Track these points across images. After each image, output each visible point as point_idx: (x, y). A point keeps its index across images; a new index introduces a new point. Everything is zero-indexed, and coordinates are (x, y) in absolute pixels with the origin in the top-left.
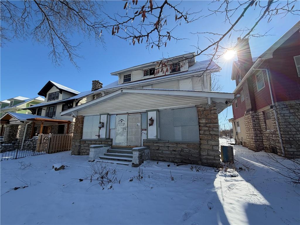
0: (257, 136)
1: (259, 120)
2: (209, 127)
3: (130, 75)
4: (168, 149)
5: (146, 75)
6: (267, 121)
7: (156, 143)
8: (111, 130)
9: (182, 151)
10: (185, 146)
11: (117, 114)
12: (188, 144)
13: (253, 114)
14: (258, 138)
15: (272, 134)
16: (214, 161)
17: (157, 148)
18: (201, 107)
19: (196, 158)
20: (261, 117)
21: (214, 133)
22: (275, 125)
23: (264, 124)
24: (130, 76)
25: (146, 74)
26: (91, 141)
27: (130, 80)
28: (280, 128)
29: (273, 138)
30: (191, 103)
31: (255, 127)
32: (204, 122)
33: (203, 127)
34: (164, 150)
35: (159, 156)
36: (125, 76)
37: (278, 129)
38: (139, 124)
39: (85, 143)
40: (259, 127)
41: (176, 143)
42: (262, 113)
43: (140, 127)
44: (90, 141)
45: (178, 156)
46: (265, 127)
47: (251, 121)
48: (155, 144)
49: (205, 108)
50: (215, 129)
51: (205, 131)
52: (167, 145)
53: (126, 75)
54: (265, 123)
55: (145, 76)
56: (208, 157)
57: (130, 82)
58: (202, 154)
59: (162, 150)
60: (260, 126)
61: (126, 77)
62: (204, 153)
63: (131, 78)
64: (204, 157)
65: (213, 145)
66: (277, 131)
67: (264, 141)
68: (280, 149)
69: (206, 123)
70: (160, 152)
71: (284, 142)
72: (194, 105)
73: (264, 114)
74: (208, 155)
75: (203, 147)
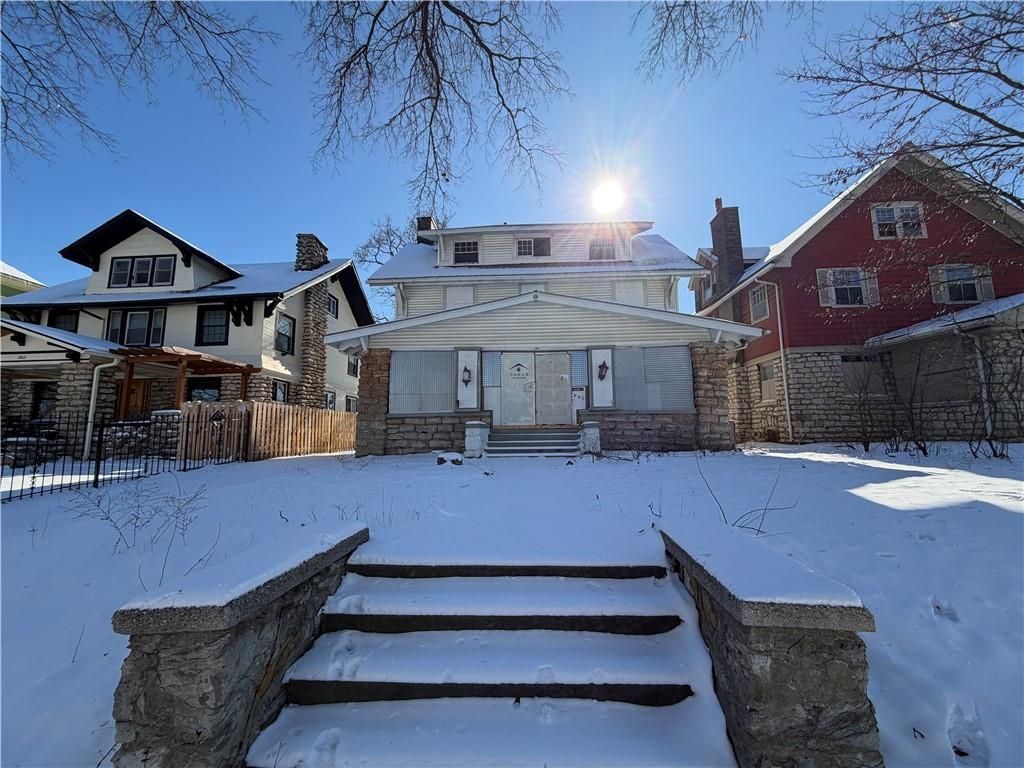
0: (742, 413)
1: (748, 381)
2: (714, 384)
3: (476, 244)
4: (636, 426)
5: (525, 254)
6: (763, 382)
7: (609, 415)
8: (485, 389)
9: (663, 428)
10: (669, 420)
11: (502, 352)
12: (674, 416)
13: (739, 370)
14: (745, 416)
15: (772, 406)
16: (721, 442)
17: (612, 426)
18: (701, 347)
19: (689, 439)
20: (754, 375)
21: (722, 394)
22: (780, 388)
23: (758, 390)
24: (475, 249)
25: (523, 249)
26: (425, 418)
27: (475, 258)
28: (789, 394)
29: (775, 414)
30: (684, 338)
31: (741, 396)
32: (705, 374)
33: (704, 382)
34: (627, 430)
35: (615, 442)
36: (457, 244)
37: (786, 396)
38: (566, 376)
39: (403, 424)
40: (746, 396)
41: (651, 415)
42: (756, 368)
43: (569, 383)
44: (421, 418)
45: (656, 440)
46: (759, 394)
47: (735, 383)
48: (607, 419)
49: (707, 350)
50: (723, 388)
51: (706, 390)
52: (633, 418)
53: (463, 244)
54: (760, 387)
55: (520, 254)
56: (712, 436)
57: (476, 264)
58: (702, 431)
59: (623, 430)
60: (749, 394)
61: (463, 250)
62: (705, 430)
63: (477, 254)
64: (705, 436)
65: (720, 416)
66: (784, 399)
67: (754, 421)
68: (786, 432)
69: (709, 377)
70: (620, 433)
71: (794, 417)
72: (686, 342)
73: (759, 370)
74: (711, 432)
75: (702, 419)
